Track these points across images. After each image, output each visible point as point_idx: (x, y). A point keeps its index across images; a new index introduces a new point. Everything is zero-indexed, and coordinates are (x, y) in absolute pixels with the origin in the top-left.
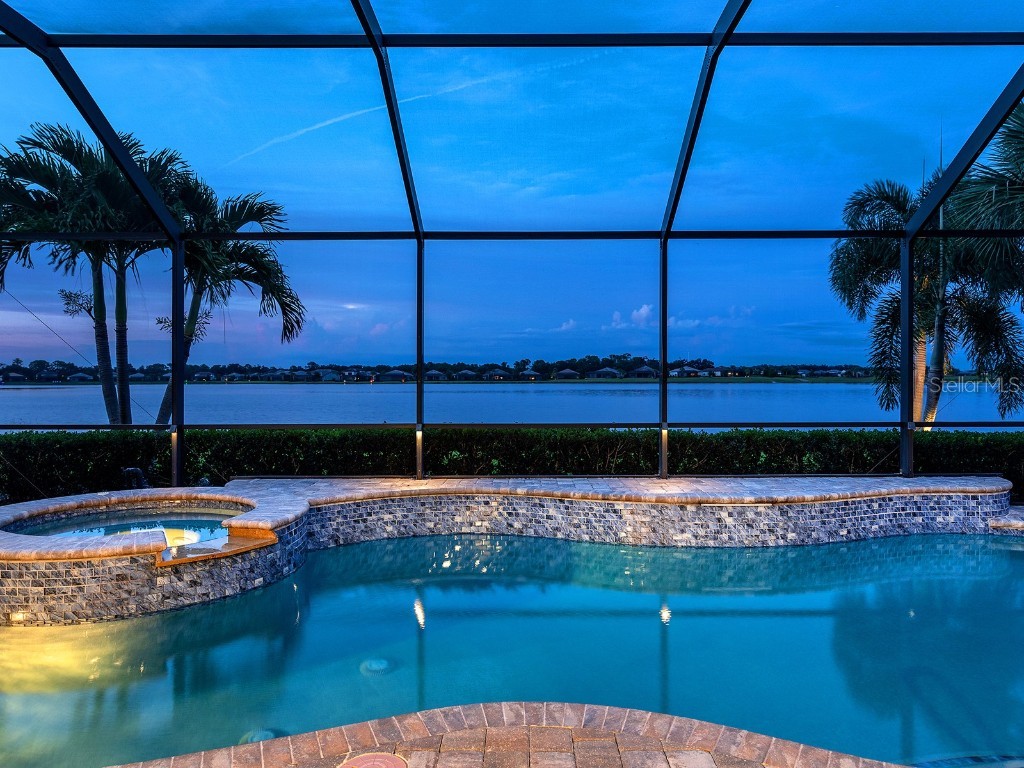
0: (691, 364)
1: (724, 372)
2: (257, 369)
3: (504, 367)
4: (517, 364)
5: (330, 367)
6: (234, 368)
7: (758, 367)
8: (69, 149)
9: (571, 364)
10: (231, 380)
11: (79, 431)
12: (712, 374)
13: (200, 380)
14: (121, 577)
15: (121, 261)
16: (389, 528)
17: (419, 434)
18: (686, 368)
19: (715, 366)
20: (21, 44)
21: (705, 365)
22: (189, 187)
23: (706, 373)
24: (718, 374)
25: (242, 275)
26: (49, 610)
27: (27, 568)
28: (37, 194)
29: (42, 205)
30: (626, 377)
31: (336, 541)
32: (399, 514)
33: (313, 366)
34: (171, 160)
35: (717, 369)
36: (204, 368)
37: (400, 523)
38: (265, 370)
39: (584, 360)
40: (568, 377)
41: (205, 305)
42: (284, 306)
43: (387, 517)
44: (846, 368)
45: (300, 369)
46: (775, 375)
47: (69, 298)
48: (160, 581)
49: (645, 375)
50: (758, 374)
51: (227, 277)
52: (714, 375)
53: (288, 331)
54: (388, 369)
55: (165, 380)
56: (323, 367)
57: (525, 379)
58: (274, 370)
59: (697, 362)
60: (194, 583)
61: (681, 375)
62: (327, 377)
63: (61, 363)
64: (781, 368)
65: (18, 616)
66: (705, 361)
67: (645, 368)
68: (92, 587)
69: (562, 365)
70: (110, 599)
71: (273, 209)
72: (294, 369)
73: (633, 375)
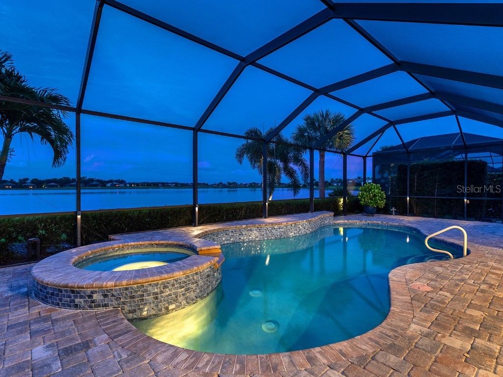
0: (116, 181)
1: (131, 184)
3: (12, 181)
4: (20, 180)
7: (144, 183)
9: (54, 181)
12: (125, 185)
14: (208, 276)
17: (197, 209)
18: (115, 183)
19: (127, 182)
21: (122, 182)
23: (123, 185)
24: (128, 185)
26: (186, 298)
27: (176, 281)
30: (85, 186)
35: (128, 184)
39: (62, 179)
40: (52, 186)
44: (174, 183)
46: (151, 186)
48: (215, 275)
49: (96, 185)
50: (144, 185)
52: (126, 186)
57: (27, 187)
59: (118, 180)
61: (112, 186)
64: (152, 183)
65: (171, 307)
66: (122, 180)
67: (95, 183)
69: (49, 181)
70: (206, 287)
73: (89, 186)
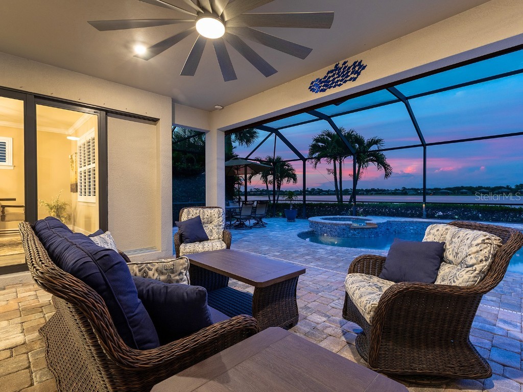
2: (381, 190)
5: (412, 189)
6: (373, 190)
8: (329, 135)
10: (372, 194)
11: (332, 203)
13: (361, 194)
14: (344, 229)
15: (340, 161)
16: (412, 231)
17: (424, 205)
20: (322, 119)
22: (358, 138)
25: (372, 161)
26: (331, 234)
28: (322, 146)
29: (323, 148)
31: (395, 232)
32: (415, 227)
33: (404, 189)
34: (352, 132)
36: (362, 190)
37: (415, 230)
38: (385, 190)
41: (361, 170)
42: (385, 168)
43: (411, 228)
45: (399, 190)
47: (329, 170)
48: (351, 231)
51: (367, 161)
53: (387, 175)
54: (440, 189)
55: (349, 194)
56: (409, 189)
58: (388, 190)
60: (358, 233)
62: (411, 193)
63: (319, 189)
65: (325, 235)
68: (338, 230)
70: (342, 233)
71: (380, 140)
72: (396, 190)
